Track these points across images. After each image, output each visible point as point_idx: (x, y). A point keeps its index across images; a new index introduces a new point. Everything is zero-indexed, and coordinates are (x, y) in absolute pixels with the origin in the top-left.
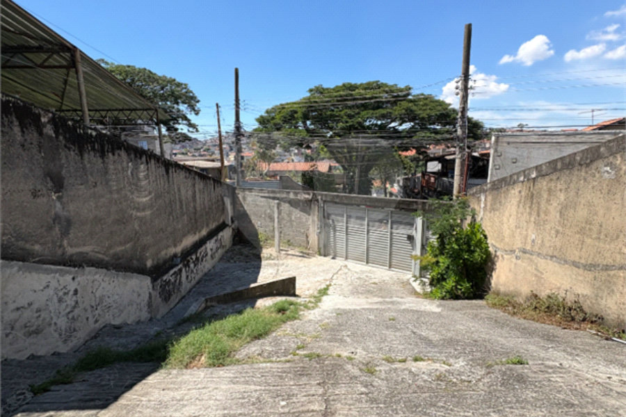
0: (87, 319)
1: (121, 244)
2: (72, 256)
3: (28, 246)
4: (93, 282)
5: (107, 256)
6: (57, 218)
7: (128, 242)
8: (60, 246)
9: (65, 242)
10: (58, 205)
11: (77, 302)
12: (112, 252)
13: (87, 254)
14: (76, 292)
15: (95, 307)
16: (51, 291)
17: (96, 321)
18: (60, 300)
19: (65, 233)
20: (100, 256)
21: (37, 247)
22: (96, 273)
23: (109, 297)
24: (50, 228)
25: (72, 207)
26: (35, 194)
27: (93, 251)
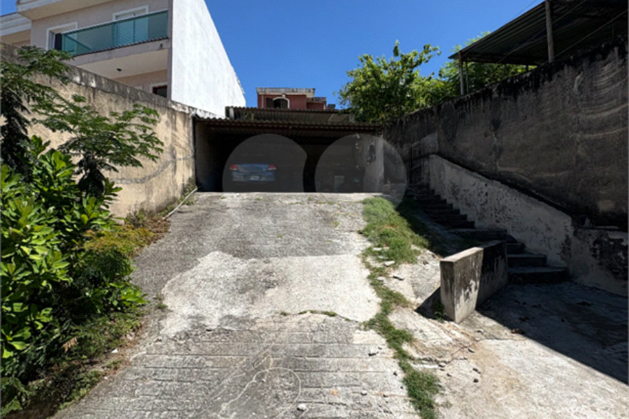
0: (492, 215)
1: (550, 170)
2: (500, 172)
3: (481, 163)
4: (498, 192)
5: (530, 179)
6: (495, 148)
7: (562, 170)
8: (495, 165)
9: (497, 163)
10: (495, 139)
11: (487, 201)
12: (537, 176)
13: (512, 173)
14: (487, 194)
15: (498, 211)
16: (475, 188)
17: (497, 221)
18: (479, 195)
19: (498, 157)
20: (524, 177)
21: (484, 164)
22: (500, 187)
23: (510, 210)
24: (491, 154)
25: (505, 139)
26: (486, 135)
27: (517, 172)
